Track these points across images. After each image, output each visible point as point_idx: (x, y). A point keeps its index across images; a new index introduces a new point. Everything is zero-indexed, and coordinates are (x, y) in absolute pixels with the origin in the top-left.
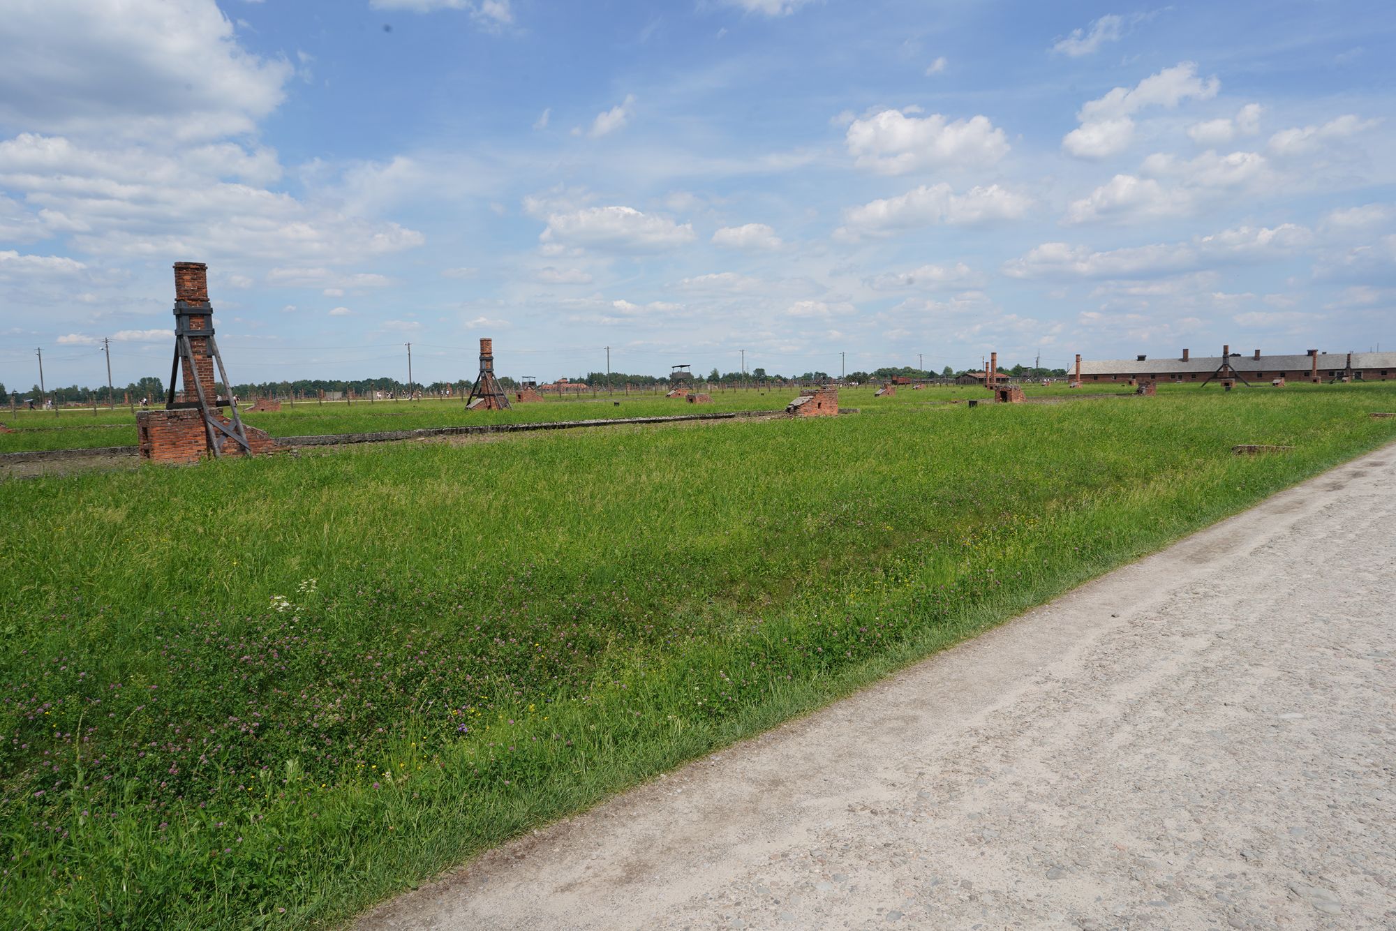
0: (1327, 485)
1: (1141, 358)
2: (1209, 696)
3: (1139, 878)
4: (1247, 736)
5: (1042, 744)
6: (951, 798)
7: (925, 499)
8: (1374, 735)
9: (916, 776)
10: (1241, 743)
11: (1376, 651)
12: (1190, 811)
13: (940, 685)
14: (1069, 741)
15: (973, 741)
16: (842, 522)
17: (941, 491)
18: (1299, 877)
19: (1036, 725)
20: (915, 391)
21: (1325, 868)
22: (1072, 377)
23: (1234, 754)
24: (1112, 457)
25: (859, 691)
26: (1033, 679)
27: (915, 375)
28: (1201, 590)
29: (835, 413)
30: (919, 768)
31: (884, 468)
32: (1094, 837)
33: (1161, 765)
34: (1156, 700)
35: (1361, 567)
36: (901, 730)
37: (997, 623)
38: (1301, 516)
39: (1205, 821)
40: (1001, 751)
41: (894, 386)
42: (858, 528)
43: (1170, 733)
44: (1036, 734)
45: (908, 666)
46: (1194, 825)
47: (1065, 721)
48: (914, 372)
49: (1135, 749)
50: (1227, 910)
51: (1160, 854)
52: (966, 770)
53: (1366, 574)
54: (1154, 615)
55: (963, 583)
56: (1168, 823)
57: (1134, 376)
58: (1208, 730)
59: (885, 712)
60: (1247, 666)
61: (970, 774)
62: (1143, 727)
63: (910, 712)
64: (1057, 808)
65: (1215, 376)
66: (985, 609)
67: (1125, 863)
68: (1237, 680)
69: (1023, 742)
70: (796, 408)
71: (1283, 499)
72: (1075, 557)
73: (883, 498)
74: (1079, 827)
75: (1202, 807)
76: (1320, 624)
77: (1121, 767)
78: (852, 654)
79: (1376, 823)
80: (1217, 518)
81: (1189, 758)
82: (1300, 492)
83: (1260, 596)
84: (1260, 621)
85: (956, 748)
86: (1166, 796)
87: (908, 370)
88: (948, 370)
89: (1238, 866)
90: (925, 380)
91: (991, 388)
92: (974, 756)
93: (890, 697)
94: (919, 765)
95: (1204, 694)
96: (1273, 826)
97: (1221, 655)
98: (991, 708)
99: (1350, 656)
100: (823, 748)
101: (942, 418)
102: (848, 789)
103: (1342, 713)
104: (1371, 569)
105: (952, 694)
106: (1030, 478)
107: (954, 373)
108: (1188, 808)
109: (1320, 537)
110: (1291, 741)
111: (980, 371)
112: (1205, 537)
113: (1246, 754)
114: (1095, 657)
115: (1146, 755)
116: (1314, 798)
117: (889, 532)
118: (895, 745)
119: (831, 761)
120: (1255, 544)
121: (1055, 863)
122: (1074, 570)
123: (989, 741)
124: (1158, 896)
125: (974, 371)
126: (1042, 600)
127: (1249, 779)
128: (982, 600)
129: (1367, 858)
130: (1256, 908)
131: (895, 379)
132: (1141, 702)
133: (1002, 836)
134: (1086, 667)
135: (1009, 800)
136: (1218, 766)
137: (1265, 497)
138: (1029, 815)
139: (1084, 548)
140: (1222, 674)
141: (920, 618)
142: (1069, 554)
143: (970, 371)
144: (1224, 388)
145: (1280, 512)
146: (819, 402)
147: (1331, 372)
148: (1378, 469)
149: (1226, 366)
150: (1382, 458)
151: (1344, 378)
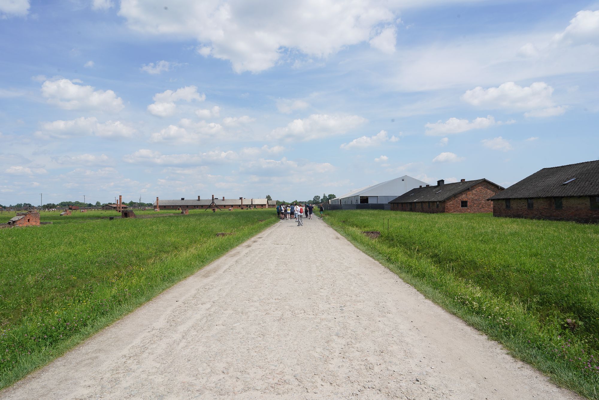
0: (246, 246)
1: (183, 199)
2: (211, 324)
3: (191, 390)
4: (223, 334)
5: (152, 354)
6: (116, 384)
7: (92, 263)
8: (259, 325)
9: (99, 380)
10: (222, 337)
11: (260, 299)
12: (206, 363)
13: (107, 341)
14: (163, 350)
15: (124, 360)
16: (49, 277)
17: (99, 259)
18: (239, 374)
19: (150, 347)
20: (82, 213)
21: (246, 369)
22: (155, 207)
23: (220, 341)
24: (173, 240)
25: (68, 352)
26: (147, 330)
27: (81, 205)
28: (207, 287)
29: (38, 224)
30: (100, 377)
31: (71, 250)
32: (174, 382)
33: (196, 350)
34: (194, 328)
35: (256, 272)
36: (91, 363)
37: (130, 311)
38: (238, 257)
39: (211, 365)
40: (136, 361)
41: (70, 210)
42: (58, 279)
43: (199, 339)
44: (150, 351)
45: (91, 336)
46: (208, 367)
47: (161, 343)
48: (81, 204)
49: (187, 347)
50: (219, 391)
51: (197, 380)
52: (122, 371)
53: (257, 275)
54: (191, 298)
55: (114, 297)
56: (199, 369)
57: (180, 206)
58: (212, 335)
59: (82, 358)
60: (223, 311)
61: (124, 372)
62: (190, 339)
63: (94, 355)
64: (160, 375)
65: (209, 207)
66: (125, 306)
67: (186, 387)
68: (220, 316)
69: (145, 355)
70: (14, 222)
71: (233, 252)
72: (161, 280)
73: (70, 264)
74: (169, 380)
75: (210, 361)
76: (245, 293)
77: (182, 355)
78: (63, 336)
79: (259, 351)
80: (212, 261)
81: (205, 346)
82: (238, 249)
83: (226, 287)
84: (227, 295)
85: (116, 364)
86: (198, 361)
87: (77, 203)
88: (98, 203)
89: (222, 376)
90: (87, 208)
91: (120, 211)
92: (125, 366)
93: (84, 351)
94: (101, 375)
95: (209, 323)
96: (231, 360)
97: (214, 309)
98: (130, 346)
99: (253, 302)
100: (51, 381)
101: (97, 225)
102: (67, 395)
103: (251, 321)
104: (259, 273)
105: (113, 344)
106: (140, 250)
107: (101, 204)
108: (206, 362)
109: (244, 264)
110: (236, 333)
111: (114, 204)
112: (208, 268)
113: (223, 340)
114: (171, 318)
115: (191, 349)
116: (243, 348)
117: (74, 280)
118: (88, 370)
119: (56, 385)
120: (224, 268)
121: (161, 395)
122: (161, 286)
123: (131, 358)
124: (197, 394)
125: (111, 204)
126: (149, 299)
127: (225, 348)
128: (123, 303)
129: (257, 362)
130: (227, 387)
131: (70, 207)
132: (189, 330)
133: (139, 392)
134: (168, 322)
135: (141, 378)
136: (214, 346)
137: (227, 251)
138: (149, 381)
139: (164, 277)
140: (215, 315)
141: (95, 314)
142: (159, 280)
143: (109, 203)
144: (213, 211)
145: (232, 256)
146: (28, 219)
147: (247, 206)
148: (261, 240)
149: (213, 203)
150: (262, 235)
151: (251, 208)
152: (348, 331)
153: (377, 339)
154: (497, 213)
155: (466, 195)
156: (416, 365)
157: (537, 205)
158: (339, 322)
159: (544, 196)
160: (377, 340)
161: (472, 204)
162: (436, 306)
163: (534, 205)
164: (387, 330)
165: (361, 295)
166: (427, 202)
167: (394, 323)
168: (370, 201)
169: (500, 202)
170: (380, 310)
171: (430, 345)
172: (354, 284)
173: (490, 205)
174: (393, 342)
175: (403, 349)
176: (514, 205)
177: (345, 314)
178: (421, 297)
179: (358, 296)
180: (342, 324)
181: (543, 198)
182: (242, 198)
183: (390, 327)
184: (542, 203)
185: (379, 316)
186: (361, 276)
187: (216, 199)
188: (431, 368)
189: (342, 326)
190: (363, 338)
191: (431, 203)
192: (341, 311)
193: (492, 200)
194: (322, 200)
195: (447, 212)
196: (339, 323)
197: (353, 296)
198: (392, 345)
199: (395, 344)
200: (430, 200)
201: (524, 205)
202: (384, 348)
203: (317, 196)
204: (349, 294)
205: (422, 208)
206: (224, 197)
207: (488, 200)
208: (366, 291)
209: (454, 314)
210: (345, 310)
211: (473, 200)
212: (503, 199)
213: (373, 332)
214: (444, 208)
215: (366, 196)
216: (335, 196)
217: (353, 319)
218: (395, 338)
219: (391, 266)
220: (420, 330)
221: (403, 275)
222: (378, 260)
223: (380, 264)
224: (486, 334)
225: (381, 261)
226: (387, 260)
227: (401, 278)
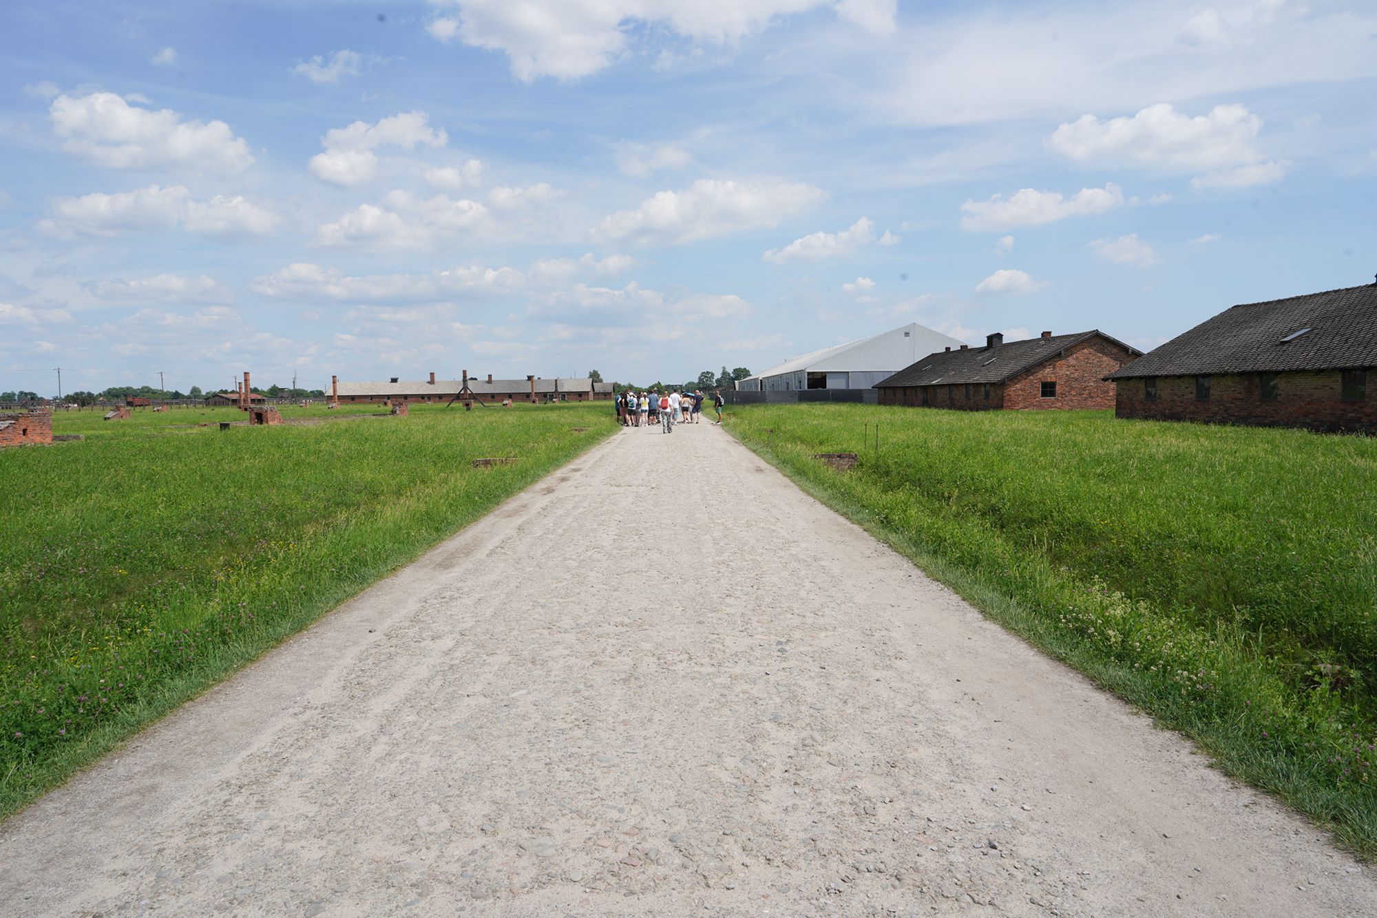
0: (543, 490)
1: (394, 380)
2: (455, 691)
3: (395, 884)
4: (485, 720)
5: (300, 778)
6: (198, 867)
7: (167, 534)
8: (576, 694)
9: (154, 855)
10: (480, 727)
11: (578, 625)
12: (439, 804)
13: (185, 741)
14: (328, 766)
15: (224, 795)
16: (56, 572)
17: (187, 524)
18: (526, 834)
19: (294, 759)
20: (156, 413)
21: (543, 819)
22: (330, 398)
23: (475, 740)
24: (369, 476)
25: (79, 774)
26: (291, 711)
27: (156, 396)
28: (447, 594)
29: (49, 440)
30: (157, 844)
31: (115, 503)
32: (353, 859)
33: (414, 766)
34: (409, 705)
35: (567, 556)
36: (136, 806)
37: (249, 660)
38: (525, 518)
39: (452, 809)
40: (256, 797)
41: (129, 408)
42: (80, 576)
43: (422, 735)
44: (294, 769)
45: (144, 729)
46: (443, 815)
47: (323, 748)
48: (154, 392)
49: (391, 758)
50: (470, 885)
51: (414, 854)
52: (215, 830)
53: (570, 561)
54: (406, 624)
55: (211, 623)
56: (422, 821)
57: (389, 397)
58: (455, 722)
59: (114, 790)
60: (485, 657)
61: (221, 832)
62: (398, 735)
63: (148, 782)
64: (316, 840)
65: (457, 397)
66: (238, 647)
67: (382, 874)
68: (477, 670)
69: (279, 781)
71: (511, 504)
72: (332, 577)
73: (113, 537)
74: (338, 853)
75: (449, 796)
76: (539, 609)
77: (378, 780)
78: (68, 731)
79: (578, 768)
80: (460, 526)
81: (438, 753)
82: (523, 497)
83: (494, 592)
84: (495, 615)
85: (203, 808)
86: (418, 796)
87: (146, 391)
88: (195, 391)
89: (480, 840)
90: (169, 401)
91: (246, 409)
92: (225, 812)
93: (121, 771)
94: (159, 840)
95: (450, 690)
96: (505, 795)
97: (464, 651)
98: (244, 754)
99: (560, 632)
100: (24, 859)
101: (188, 443)
102: (61, 900)
103: (554, 682)
104: (574, 557)
105: (200, 749)
106: (288, 502)
107: (204, 393)
108: (438, 801)
109: (539, 534)
110: (518, 716)
111: (233, 392)
112: (450, 545)
113: (484, 737)
114: (353, 676)
115: (401, 762)
116: (536, 760)
117: (121, 576)
118: (127, 826)
119: (35, 871)
120: (490, 546)
121: (314, 898)
122: (332, 591)
123: (243, 790)
124: (412, 896)
125: (226, 392)
126: (300, 627)
127: (488, 758)
128: (234, 638)
129: (572, 799)
130: (492, 874)
131: (130, 399)
132: (396, 710)
133: (257, 890)
134: (344, 688)
135: (265, 848)
136: (461, 753)
137: (498, 504)
138: (285, 857)
139: (341, 568)
140: (465, 668)
141: (158, 670)
142: (325, 576)
143: (222, 391)
144: (465, 408)
145: (510, 516)
146: (24, 427)
147: (545, 395)
148: (578, 474)
149: (465, 388)
150: (580, 464)
151: (554, 400)
152: (803, 708)
153: (875, 729)
154: (1125, 410)
155: (1054, 368)
156: (984, 800)
157: (1217, 391)
158: (778, 684)
159: (1236, 371)
160: (877, 732)
161: (1068, 389)
162: (1014, 640)
163: (1212, 392)
164: (900, 705)
165: (827, 611)
166: (963, 384)
167: (913, 684)
168: (831, 384)
169: (1132, 383)
170: (876, 649)
171: (1010, 745)
172: (807, 584)
173: (1107, 392)
174: (917, 736)
175: (944, 756)
176: (1164, 391)
177: (792, 663)
178: (973, 615)
179: (820, 613)
180: (785, 689)
181: (1233, 374)
182: (533, 377)
183: (905, 695)
184: (1232, 387)
185: (875, 667)
186: (823, 563)
187: (472, 379)
188: (1023, 808)
189: (787, 695)
190: (840, 727)
191: (971, 388)
192: (779, 654)
193: (1113, 380)
194: (718, 381)
195: (1010, 408)
196: (777, 687)
197: (808, 614)
198: (916, 745)
199: (923, 743)
200: (971, 381)
201: (1188, 391)
202: (897, 752)
203: (708, 373)
204: (798, 609)
205: (951, 399)
206: (490, 376)
207: (1105, 380)
208: (839, 602)
209: (1061, 659)
210: (791, 651)
211: (1069, 379)
212: (1141, 378)
213: (864, 709)
214: (1002, 399)
215: (822, 373)
216: (748, 371)
217: (813, 674)
218: (921, 725)
219: (893, 537)
220: (981, 703)
221: (925, 560)
222: (860, 523)
223: (866, 533)
224: (1147, 713)
225: (867, 525)
226: (882, 522)
227: (919, 567)
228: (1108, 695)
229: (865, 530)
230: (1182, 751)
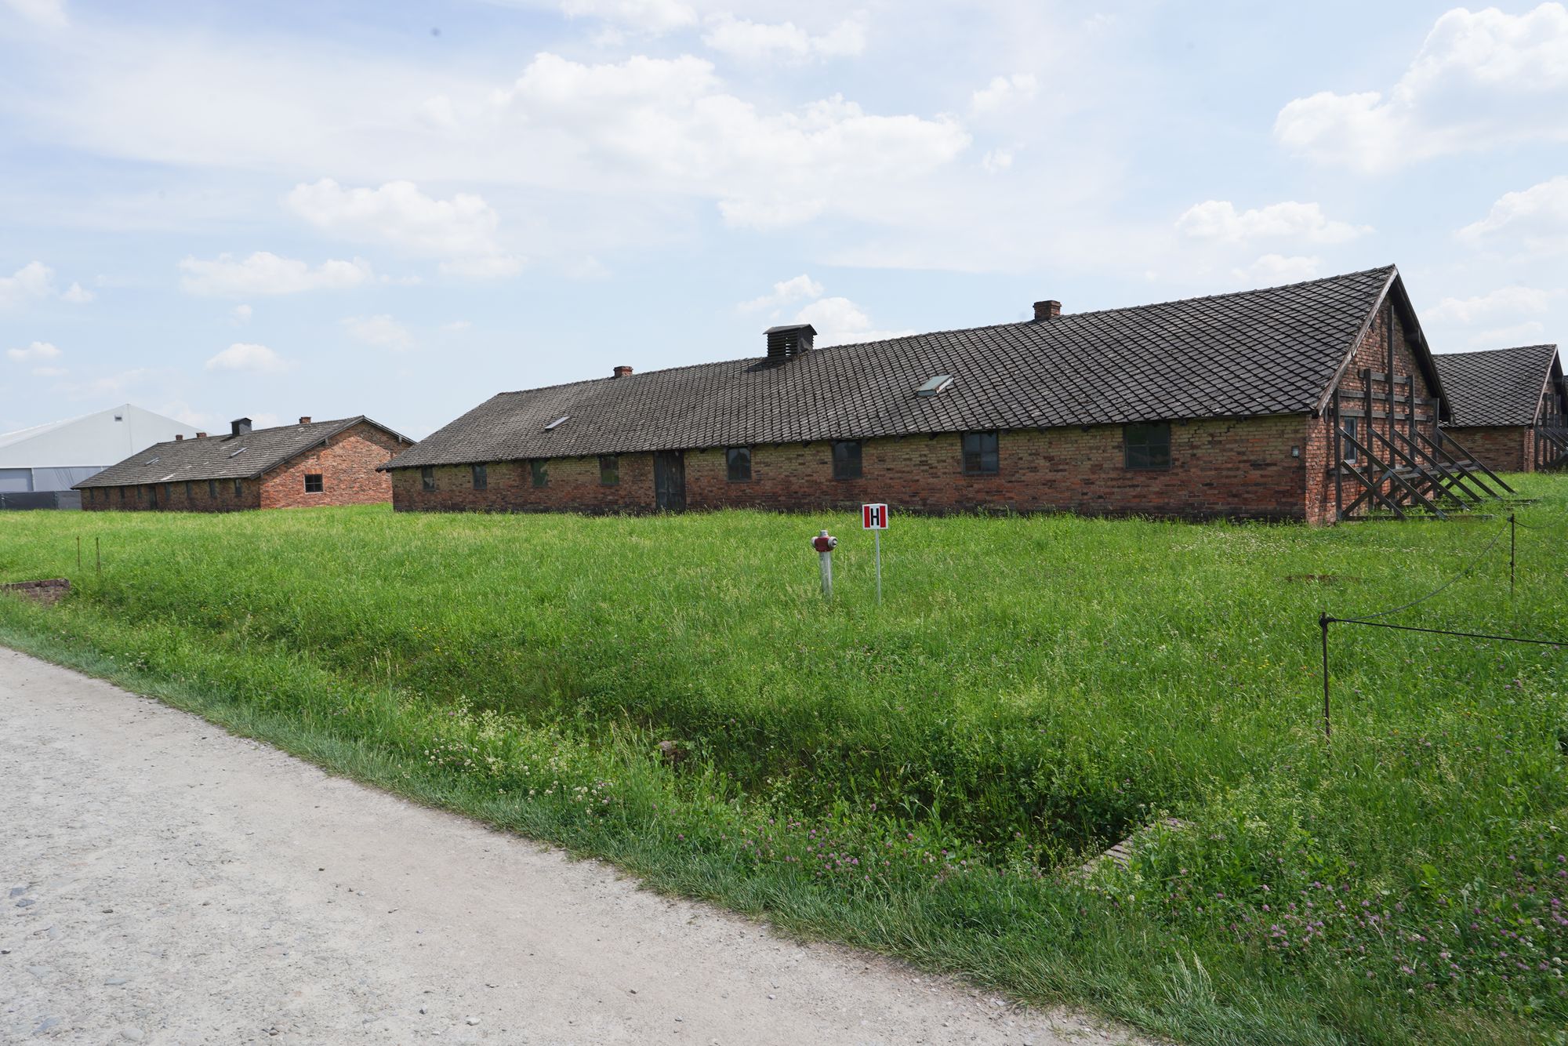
152: (92, 991)
153: (226, 983)
156: (416, 1032)
158: (32, 965)
159: (510, 458)
160: (229, 987)
163: (488, 480)
164: (251, 932)
165: (88, 818)
166: (206, 480)
167: (261, 894)
169: (409, 473)
170: (188, 857)
171: (421, 939)
174: (293, 972)
175: (341, 988)
176: (443, 481)
177: (49, 920)
179: (77, 825)
180: (48, 968)
181: (507, 462)
183: (255, 914)
185: (194, 884)
186: (58, 745)
188: (469, 1023)
189: (55, 977)
190: (167, 1000)
191: (217, 484)
192: (20, 911)
195: (268, 506)
196: (33, 969)
197: (56, 831)
198: (295, 986)
199: (306, 979)
202: (272, 1008)
204: (34, 827)
205: (190, 499)
207: (379, 471)
208: (104, 799)
210: (42, 899)
212: (416, 468)
213: (197, 957)
214: (258, 496)
217: (92, 927)
218: (292, 952)
219: (163, 689)
220: (363, 893)
221: (220, 711)
222: (103, 675)
223: (116, 688)
224: (557, 846)
225: (116, 677)
226: (140, 669)
227: (214, 723)
228: (508, 836)
229: (114, 685)
230: (607, 881)
